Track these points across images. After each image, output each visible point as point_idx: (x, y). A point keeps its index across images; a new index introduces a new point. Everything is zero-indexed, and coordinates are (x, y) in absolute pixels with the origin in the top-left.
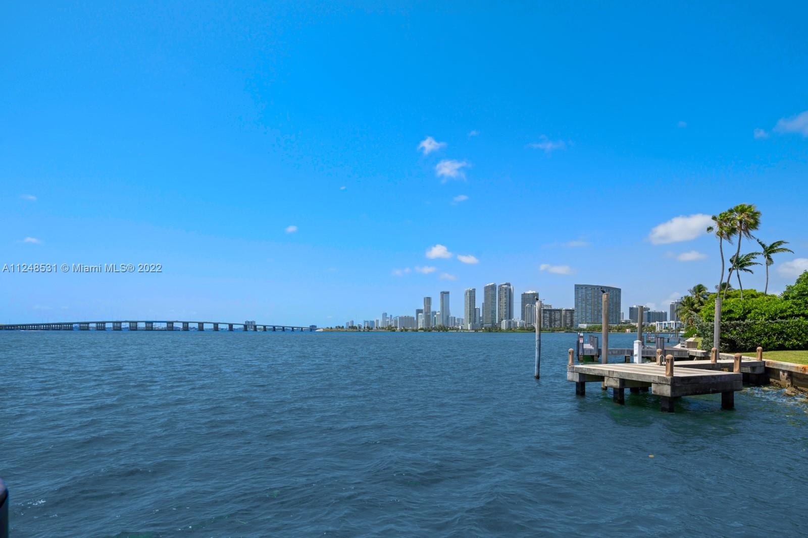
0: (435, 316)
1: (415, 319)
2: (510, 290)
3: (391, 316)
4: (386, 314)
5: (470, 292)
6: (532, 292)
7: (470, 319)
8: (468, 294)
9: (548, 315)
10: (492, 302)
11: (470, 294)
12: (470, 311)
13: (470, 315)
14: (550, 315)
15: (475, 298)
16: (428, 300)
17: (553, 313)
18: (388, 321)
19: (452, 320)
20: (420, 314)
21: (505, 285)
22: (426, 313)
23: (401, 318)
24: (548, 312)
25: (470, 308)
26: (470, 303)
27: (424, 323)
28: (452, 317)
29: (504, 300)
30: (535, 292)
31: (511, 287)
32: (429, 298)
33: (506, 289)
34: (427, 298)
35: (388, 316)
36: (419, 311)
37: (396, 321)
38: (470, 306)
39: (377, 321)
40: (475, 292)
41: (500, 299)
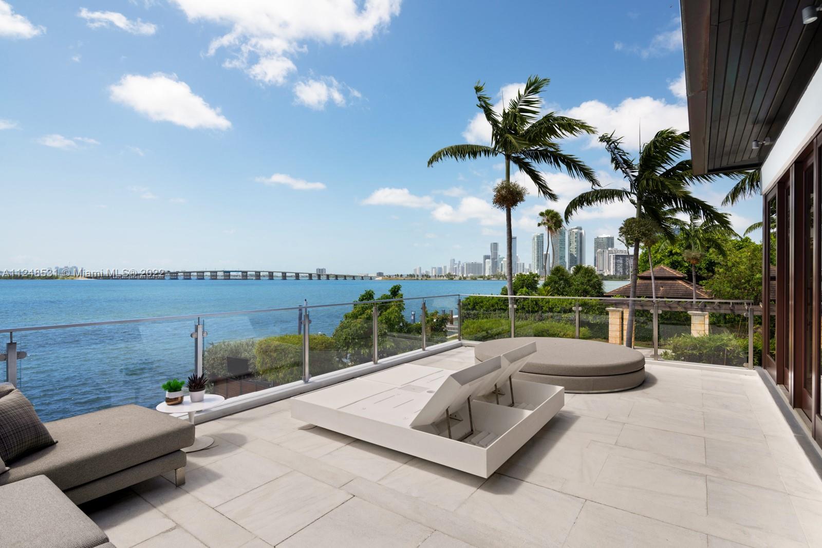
0: (502, 262)
1: (483, 265)
2: (581, 234)
3: (460, 262)
4: (454, 260)
5: (538, 237)
6: (606, 236)
7: (538, 265)
8: (536, 239)
9: (621, 262)
10: (561, 248)
11: (537, 239)
12: (538, 257)
13: (538, 261)
14: (624, 261)
15: (543, 243)
16: (495, 246)
17: (627, 259)
18: (456, 268)
19: (520, 266)
20: (487, 260)
21: (576, 229)
22: (493, 259)
23: (468, 265)
24: (621, 258)
25: (538, 254)
26: (538, 249)
27: (491, 269)
28: (520, 264)
29: (574, 245)
30: (609, 236)
31: (583, 231)
32: (496, 243)
33: (576, 234)
34: (494, 243)
35: (457, 262)
36: (487, 257)
37: (463, 268)
38: (538, 252)
39: (445, 267)
40: (543, 237)
41: (570, 244)
